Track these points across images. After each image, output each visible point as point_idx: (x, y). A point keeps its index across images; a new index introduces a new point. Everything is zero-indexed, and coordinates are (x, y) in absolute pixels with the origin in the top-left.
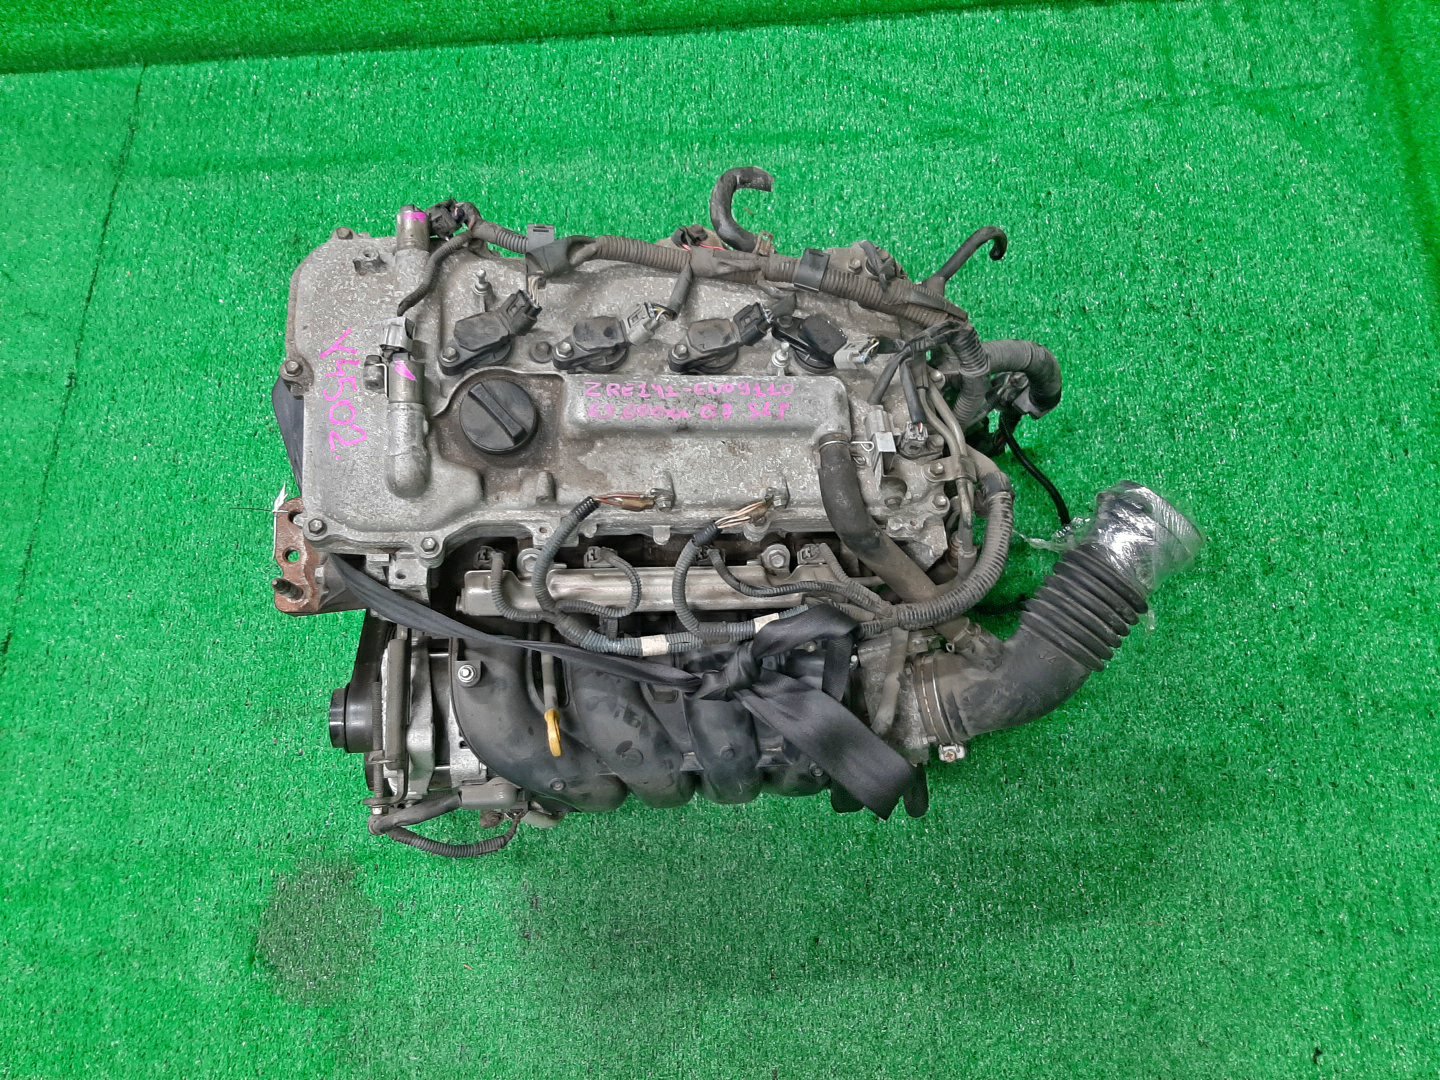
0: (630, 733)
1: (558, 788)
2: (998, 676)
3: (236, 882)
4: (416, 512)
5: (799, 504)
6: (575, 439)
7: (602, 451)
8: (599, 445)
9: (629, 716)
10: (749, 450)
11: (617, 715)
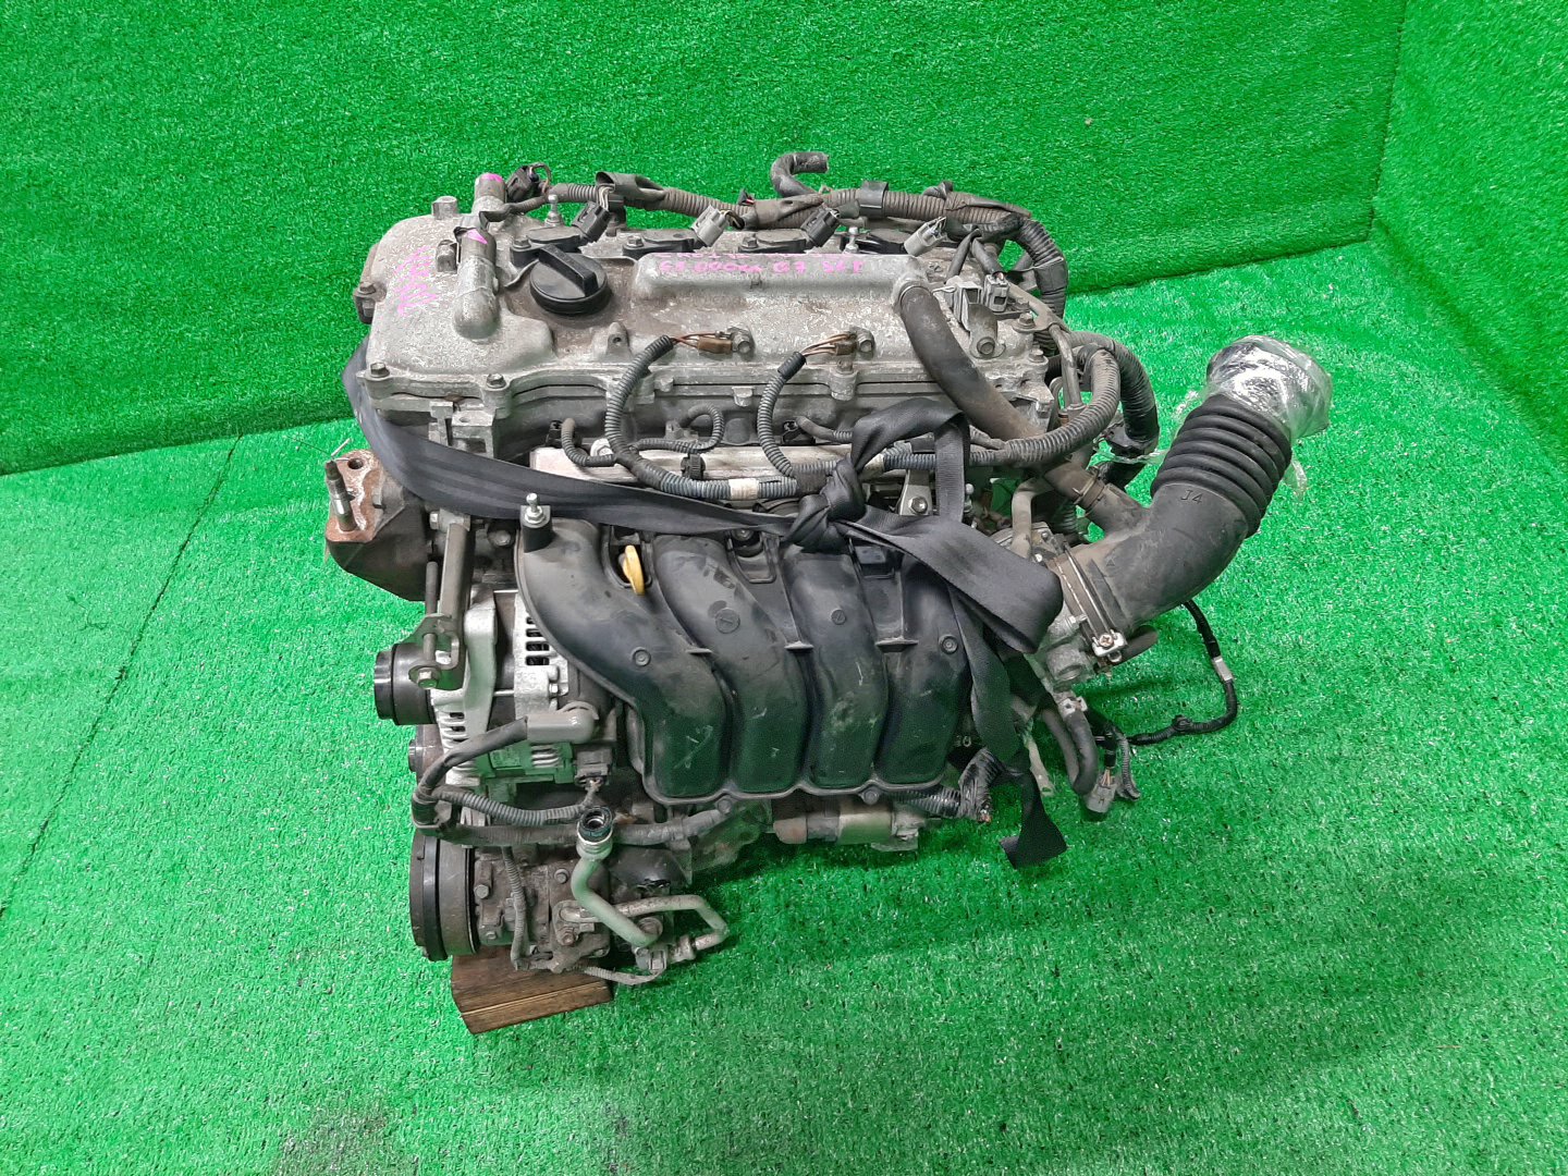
0: (722, 593)
1: (642, 661)
2: (1140, 530)
3: (232, 1148)
4: (483, 353)
5: (886, 356)
6: (647, 299)
7: (676, 308)
8: (672, 304)
9: (720, 577)
10: (826, 308)
11: (706, 574)
